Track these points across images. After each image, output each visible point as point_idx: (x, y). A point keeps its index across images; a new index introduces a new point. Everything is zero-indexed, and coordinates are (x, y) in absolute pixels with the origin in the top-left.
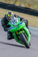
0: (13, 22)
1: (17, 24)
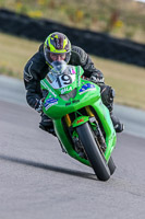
0: (58, 80)
1: (71, 89)
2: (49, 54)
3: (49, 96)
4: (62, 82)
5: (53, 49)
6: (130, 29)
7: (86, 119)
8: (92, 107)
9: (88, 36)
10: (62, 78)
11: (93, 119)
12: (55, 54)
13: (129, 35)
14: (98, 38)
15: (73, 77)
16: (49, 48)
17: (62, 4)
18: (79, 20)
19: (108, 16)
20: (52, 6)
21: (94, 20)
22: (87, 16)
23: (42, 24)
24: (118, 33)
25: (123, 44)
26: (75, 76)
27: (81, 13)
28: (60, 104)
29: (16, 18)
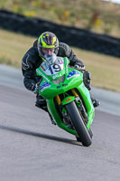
0: (50, 69)
1: (61, 75)
2: (41, 48)
3: (44, 81)
4: (53, 70)
5: (44, 45)
6: (108, 26)
7: (72, 98)
8: (77, 90)
9: (73, 32)
10: (53, 67)
11: (78, 99)
12: (46, 49)
13: (107, 30)
14: (81, 34)
15: (62, 66)
16: (41, 44)
17: (52, 5)
18: (66, 19)
19: (90, 16)
20: (43, 7)
21: (78, 19)
22: (72, 15)
23: (35, 22)
24: (98, 29)
25: (102, 38)
27: (68, 13)
28: (53, 88)
29: (14, 17)
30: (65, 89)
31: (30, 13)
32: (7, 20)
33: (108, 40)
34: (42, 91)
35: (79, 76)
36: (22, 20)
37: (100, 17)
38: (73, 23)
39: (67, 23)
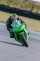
3: (14, 28)
4: (16, 25)
6: (38, 10)
8: (23, 30)
9: (26, 12)
10: (16, 24)
12: (14, 19)
14: (29, 13)
17: (19, 3)
18: (24, 8)
19: (32, 7)
20: (16, 4)
21: (28, 8)
22: (26, 6)
23: (13, 9)
24: (34, 11)
26: (19, 23)
27: (24, 6)
29: (6, 7)
30: (20, 30)
31: (12, 6)
32: (4, 8)
33: (38, 15)
34: (13, 31)
35: (24, 26)
36: (9, 8)
37: (35, 7)
38: (26, 9)
39: (24, 9)
